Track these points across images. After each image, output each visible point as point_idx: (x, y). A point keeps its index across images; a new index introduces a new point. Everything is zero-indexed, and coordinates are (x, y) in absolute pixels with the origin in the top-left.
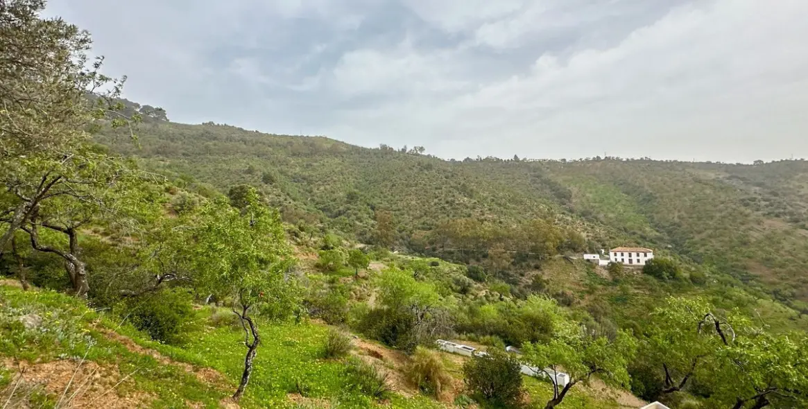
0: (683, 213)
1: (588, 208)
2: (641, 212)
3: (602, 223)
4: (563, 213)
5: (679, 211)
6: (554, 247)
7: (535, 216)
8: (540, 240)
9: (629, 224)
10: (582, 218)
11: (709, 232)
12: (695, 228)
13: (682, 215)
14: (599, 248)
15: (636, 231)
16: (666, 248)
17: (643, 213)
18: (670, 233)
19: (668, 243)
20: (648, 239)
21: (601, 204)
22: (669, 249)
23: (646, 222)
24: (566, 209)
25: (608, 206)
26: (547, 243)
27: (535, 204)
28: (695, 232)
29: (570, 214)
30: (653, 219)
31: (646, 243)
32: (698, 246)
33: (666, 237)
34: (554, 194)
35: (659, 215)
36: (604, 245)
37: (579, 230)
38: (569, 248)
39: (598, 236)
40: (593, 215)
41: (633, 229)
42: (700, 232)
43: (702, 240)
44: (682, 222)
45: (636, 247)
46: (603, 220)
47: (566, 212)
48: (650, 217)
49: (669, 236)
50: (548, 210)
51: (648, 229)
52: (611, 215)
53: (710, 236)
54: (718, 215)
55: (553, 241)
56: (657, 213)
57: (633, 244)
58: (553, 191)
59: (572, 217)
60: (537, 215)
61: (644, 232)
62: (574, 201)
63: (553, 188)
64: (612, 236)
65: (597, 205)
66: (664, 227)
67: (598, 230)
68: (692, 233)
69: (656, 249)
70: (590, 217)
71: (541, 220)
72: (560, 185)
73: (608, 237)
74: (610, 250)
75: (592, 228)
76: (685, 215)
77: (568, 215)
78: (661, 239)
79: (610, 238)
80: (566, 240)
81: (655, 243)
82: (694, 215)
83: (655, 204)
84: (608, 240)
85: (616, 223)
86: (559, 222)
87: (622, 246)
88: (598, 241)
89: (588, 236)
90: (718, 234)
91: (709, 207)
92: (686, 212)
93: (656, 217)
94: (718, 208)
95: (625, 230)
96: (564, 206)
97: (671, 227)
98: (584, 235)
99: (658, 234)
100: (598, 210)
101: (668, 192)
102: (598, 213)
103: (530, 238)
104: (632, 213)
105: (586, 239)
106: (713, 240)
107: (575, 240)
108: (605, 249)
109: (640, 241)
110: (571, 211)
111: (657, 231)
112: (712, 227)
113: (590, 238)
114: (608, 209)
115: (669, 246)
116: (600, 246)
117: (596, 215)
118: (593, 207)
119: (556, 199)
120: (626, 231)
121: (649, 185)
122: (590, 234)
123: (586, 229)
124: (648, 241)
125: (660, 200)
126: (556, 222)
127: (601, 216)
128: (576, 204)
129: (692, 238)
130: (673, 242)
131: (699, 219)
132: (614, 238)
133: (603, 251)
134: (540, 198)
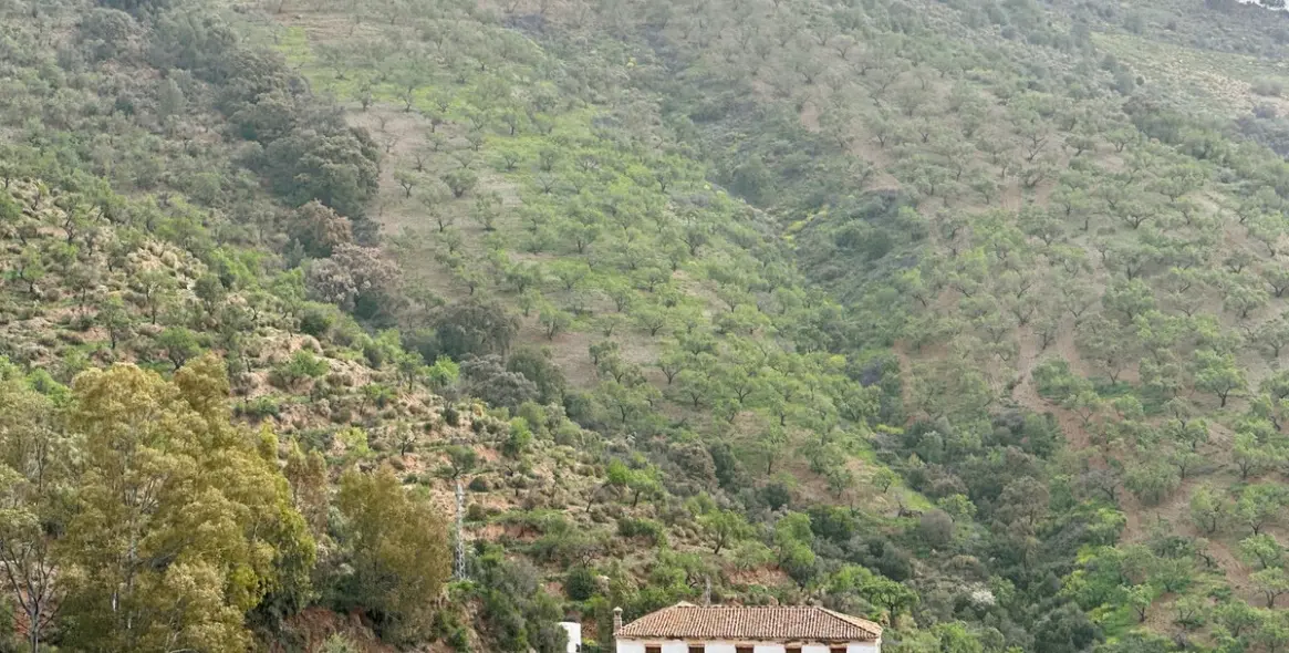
0: (1063, 351)
1: (487, 296)
2: (824, 336)
3: (574, 409)
4: (312, 326)
5: (1046, 342)
6: (230, 594)
7: (98, 336)
8: (128, 547)
9: (750, 422)
10: (447, 368)
11: (1206, 493)
12: (1133, 469)
13: (1063, 368)
14: (548, 613)
15: (791, 483)
16: (962, 607)
17: (835, 348)
18: (986, 494)
19: (976, 575)
20: (855, 542)
21: (567, 265)
22: (981, 614)
23: (851, 417)
24: (324, 289)
25: (619, 283)
26: (182, 574)
27: (107, 233)
28: (1126, 495)
29: (361, 335)
30: (892, 389)
31: (848, 570)
32: (1142, 593)
33: (969, 532)
34: (252, 163)
35: (930, 362)
36: (578, 589)
37: (415, 465)
38: (340, 608)
39: (546, 515)
40: (518, 345)
41: (769, 461)
42: (1153, 497)
43: (1168, 548)
44: (1064, 424)
45: (785, 600)
46: (576, 386)
47: (326, 310)
48: (874, 375)
49: (980, 516)
50: (203, 289)
51: (860, 468)
52: (634, 355)
53: (1210, 528)
54: (1255, 378)
55: (228, 559)
56: (919, 347)
57: (770, 580)
58: (248, 131)
59: (372, 358)
60: (119, 333)
61: (837, 487)
62: (391, 225)
63: (246, 111)
64: (642, 513)
65: (547, 267)
66: (952, 454)
67: (543, 470)
68: (1110, 497)
69: (906, 619)
70: (494, 362)
71: (150, 378)
72: (295, 86)
73: (611, 527)
74: (621, 629)
75: (510, 448)
76: (1079, 373)
77: (344, 340)
78: (928, 540)
79: (626, 531)
80: (321, 547)
81: (895, 573)
82: (1129, 374)
83: (913, 276)
84: (608, 549)
85: (665, 417)
86: (278, 399)
87: (694, 597)
88: (544, 556)
89: (475, 515)
90: (1251, 510)
91: (1209, 321)
92: (1086, 352)
93: (914, 374)
94: (1257, 326)
95: (725, 477)
96: (318, 265)
97: (996, 457)
98: (449, 502)
99: (916, 503)
100: (553, 308)
101: (985, 193)
102: (553, 332)
103: (51, 529)
104: (771, 346)
105: (464, 537)
106: (1216, 551)
107: (387, 544)
108: (587, 618)
109: (805, 553)
110: (368, 309)
111: (916, 483)
112: (1223, 458)
113: (491, 532)
114: (621, 303)
115: (982, 595)
116: (552, 593)
117: (536, 349)
118: (518, 284)
119: (266, 207)
120: (724, 482)
121: (882, 138)
122: (490, 501)
123: (468, 462)
124: (856, 559)
125: (942, 252)
126: (261, 394)
127: (567, 356)
128: (401, 249)
129: (1111, 539)
130: (1005, 560)
131: (1156, 400)
132: (649, 537)
133: (574, 630)
134: (144, 185)
